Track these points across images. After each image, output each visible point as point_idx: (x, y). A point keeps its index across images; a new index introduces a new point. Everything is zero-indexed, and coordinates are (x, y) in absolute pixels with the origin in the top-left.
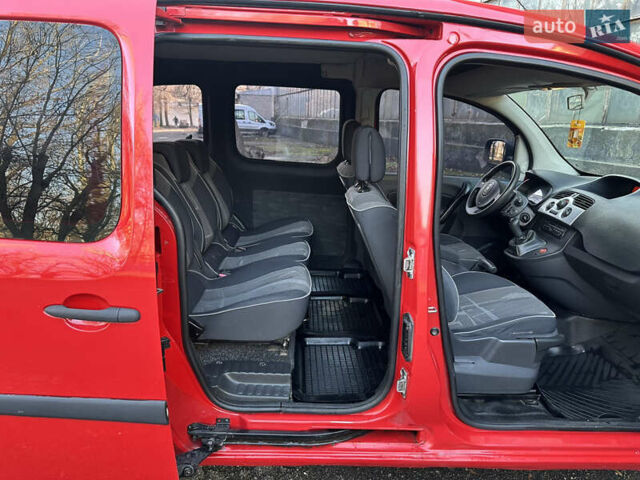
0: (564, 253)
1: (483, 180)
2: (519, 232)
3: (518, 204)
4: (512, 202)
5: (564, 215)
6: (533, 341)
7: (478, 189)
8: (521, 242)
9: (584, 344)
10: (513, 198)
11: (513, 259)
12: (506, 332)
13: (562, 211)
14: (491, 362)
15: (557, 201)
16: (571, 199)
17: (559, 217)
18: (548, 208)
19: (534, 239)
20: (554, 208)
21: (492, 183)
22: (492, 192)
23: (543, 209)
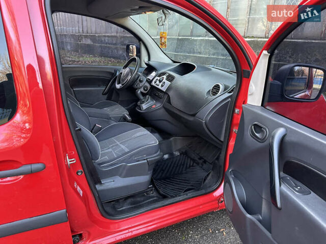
0: (163, 107)
1: (124, 68)
2: (141, 97)
3: (141, 81)
4: (138, 80)
5: (162, 86)
6: (146, 161)
7: (121, 73)
8: (143, 102)
9: (179, 150)
10: (138, 78)
11: (140, 112)
12: (131, 159)
13: (161, 83)
14: (124, 177)
15: (159, 78)
16: (165, 77)
17: (159, 87)
18: (155, 82)
19: (149, 100)
20: (158, 82)
21: (127, 69)
22: (127, 75)
23: (153, 83)
